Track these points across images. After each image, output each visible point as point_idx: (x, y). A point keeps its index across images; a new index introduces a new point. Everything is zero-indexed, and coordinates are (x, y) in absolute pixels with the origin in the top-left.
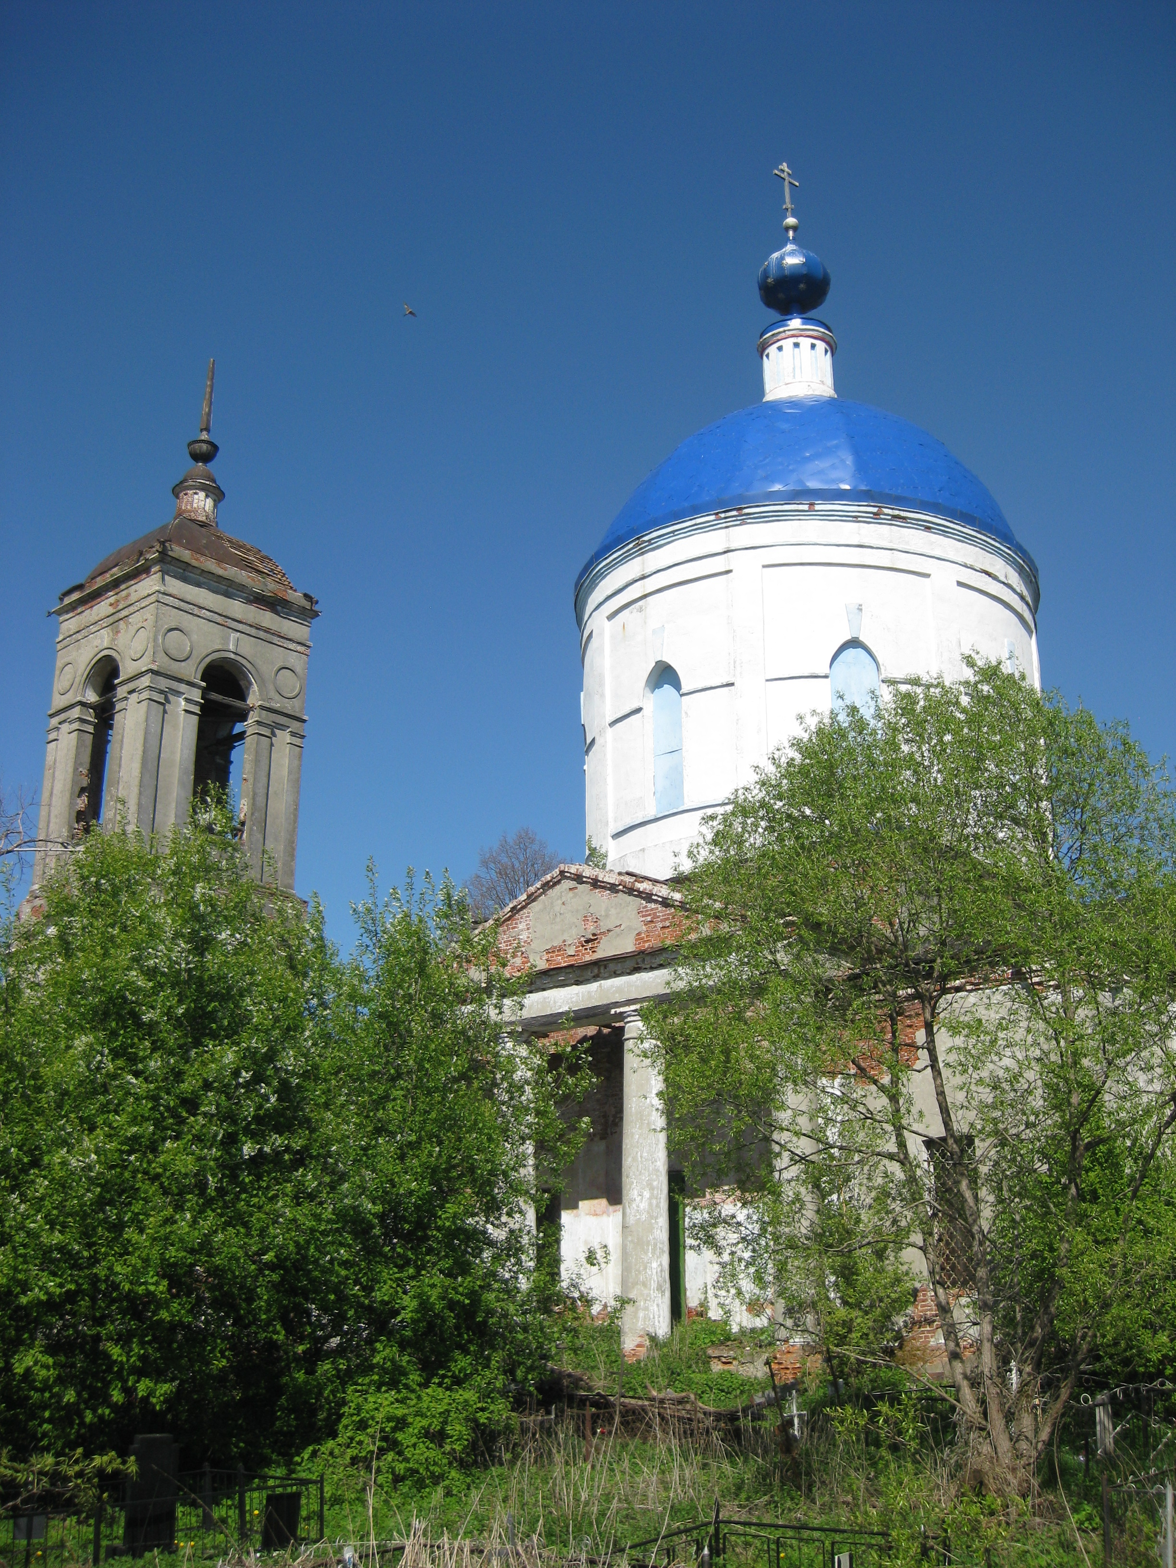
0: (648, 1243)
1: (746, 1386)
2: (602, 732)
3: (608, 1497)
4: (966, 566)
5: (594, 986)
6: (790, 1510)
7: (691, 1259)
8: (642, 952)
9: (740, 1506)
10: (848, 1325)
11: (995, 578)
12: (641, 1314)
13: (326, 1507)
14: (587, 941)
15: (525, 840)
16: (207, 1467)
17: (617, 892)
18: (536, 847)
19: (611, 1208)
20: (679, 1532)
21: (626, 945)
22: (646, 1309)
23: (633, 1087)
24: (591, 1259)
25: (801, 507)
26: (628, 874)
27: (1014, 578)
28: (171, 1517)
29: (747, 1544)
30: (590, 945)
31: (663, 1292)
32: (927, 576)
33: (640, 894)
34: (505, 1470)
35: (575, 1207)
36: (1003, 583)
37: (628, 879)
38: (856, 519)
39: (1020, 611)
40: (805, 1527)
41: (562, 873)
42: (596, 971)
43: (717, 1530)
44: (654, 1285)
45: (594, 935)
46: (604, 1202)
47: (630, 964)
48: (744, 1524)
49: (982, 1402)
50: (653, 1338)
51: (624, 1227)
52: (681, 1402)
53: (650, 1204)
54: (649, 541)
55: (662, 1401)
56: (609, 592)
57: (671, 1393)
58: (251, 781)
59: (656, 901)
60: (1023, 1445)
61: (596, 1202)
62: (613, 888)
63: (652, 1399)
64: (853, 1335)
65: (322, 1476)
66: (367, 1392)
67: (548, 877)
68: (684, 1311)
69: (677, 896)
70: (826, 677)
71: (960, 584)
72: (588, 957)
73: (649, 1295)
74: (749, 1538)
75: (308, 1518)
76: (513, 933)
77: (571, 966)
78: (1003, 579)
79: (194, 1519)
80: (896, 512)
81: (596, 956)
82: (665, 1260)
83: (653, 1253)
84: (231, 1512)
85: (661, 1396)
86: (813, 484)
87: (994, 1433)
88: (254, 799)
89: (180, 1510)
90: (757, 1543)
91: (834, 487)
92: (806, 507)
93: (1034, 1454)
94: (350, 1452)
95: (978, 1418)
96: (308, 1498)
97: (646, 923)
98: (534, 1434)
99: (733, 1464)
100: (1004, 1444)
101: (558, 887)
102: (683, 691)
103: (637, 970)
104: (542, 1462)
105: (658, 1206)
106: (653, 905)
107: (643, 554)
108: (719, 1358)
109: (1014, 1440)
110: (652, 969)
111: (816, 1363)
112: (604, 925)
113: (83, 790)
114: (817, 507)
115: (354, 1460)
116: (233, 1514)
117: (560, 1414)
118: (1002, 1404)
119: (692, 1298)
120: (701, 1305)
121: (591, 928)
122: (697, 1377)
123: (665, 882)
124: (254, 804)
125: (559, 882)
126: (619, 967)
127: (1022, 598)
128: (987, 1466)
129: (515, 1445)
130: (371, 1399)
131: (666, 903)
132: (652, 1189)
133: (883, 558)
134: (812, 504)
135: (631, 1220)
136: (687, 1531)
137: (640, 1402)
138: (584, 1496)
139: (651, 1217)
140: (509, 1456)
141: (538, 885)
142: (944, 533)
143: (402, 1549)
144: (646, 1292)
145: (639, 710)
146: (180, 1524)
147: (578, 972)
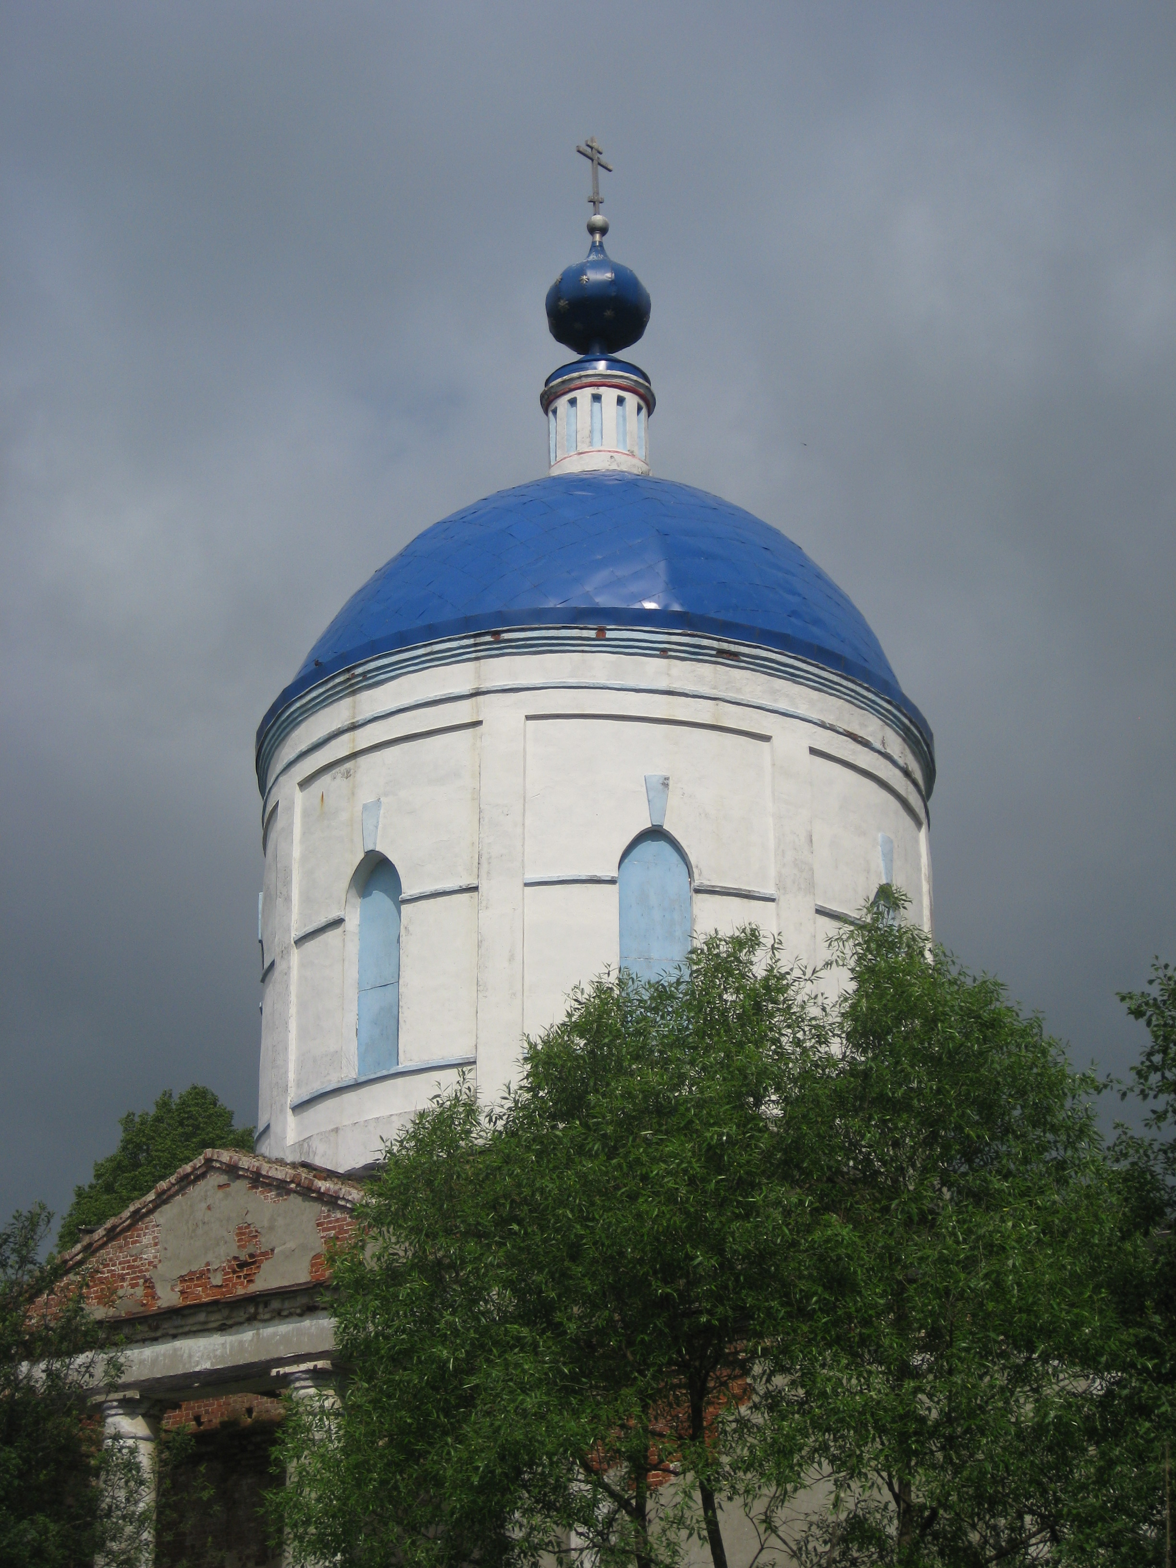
2: (285, 953)
4: (823, 725)
5: (248, 1336)
8: (320, 1284)
11: (866, 744)
14: (241, 1266)
17: (289, 1192)
21: (297, 1272)
25: (585, 633)
26: (305, 1166)
27: (896, 746)
30: (245, 1271)
32: (766, 738)
33: (323, 1198)
36: (879, 752)
37: (304, 1174)
38: (664, 653)
39: (902, 791)
41: (209, 1161)
42: (252, 1310)
45: (251, 1256)
47: (303, 1300)
54: (364, 674)
56: (303, 747)
59: (343, 1209)
62: (281, 1187)
67: (188, 1168)
70: (612, 881)
71: (813, 751)
72: (241, 1290)
76: (134, 1249)
77: (216, 1302)
78: (878, 745)
80: (725, 646)
81: (253, 1288)
86: (604, 601)
91: (637, 606)
92: (592, 634)
97: (329, 1241)
101: (202, 1183)
102: (403, 896)
103: (310, 1310)
106: (338, 1214)
107: (354, 693)
112: (266, 1242)
114: (609, 635)
121: (247, 1247)
125: (203, 1175)
127: (907, 773)
131: (356, 1211)
133: (703, 712)
134: (601, 631)
141: (173, 1179)
142: (793, 678)
145: (339, 922)
147: (226, 1312)
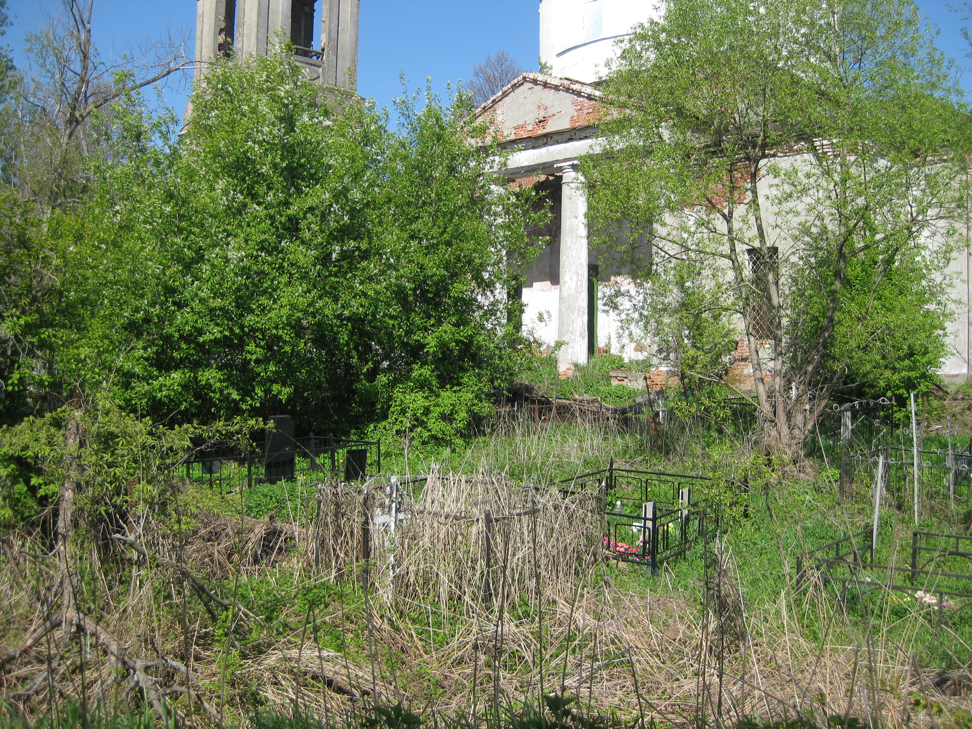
0: (575, 308)
1: (632, 394)
3: (547, 455)
5: (543, 150)
6: (655, 465)
7: (601, 318)
8: (574, 129)
9: (626, 462)
10: (695, 359)
12: (570, 350)
13: (381, 459)
14: (540, 122)
15: (501, 59)
16: (312, 435)
17: (559, 90)
18: (508, 63)
19: (553, 287)
20: (589, 475)
21: (564, 124)
22: (573, 347)
23: (568, 213)
24: (541, 318)
26: (566, 79)
28: (292, 462)
29: (629, 483)
30: (541, 124)
31: (584, 337)
33: (574, 92)
34: (487, 439)
35: (531, 286)
37: (566, 82)
40: (664, 474)
41: (524, 78)
42: (545, 140)
43: (611, 474)
44: (578, 333)
45: (544, 118)
46: (548, 283)
47: (567, 136)
48: (627, 471)
49: (774, 407)
50: (576, 365)
51: (561, 298)
52: (593, 401)
53: (577, 285)
55: (581, 401)
57: (587, 397)
58: (327, 22)
59: (583, 97)
60: (796, 432)
61: (543, 283)
62: (556, 88)
63: (575, 400)
64: (698, 366)
65: (379, 440)
66: (405, 393)
67: (515, 81)
68: (596, 349)
69: (597, 93)
72: (540, 132)
73: (575, 339)
74: (630, 480)
75: (371, 464)
76: (493, 116)
77: (530, 137)
79: (305, 465)
81: (545, 131)
82: (585, 318)
83: (578, 314)
84: (326, 461)
85: (581, 398)
87: (778, 424)
88: (329, 34)
89: (297, 459)
90: (635, 482)
93: (803, 437)
94: (396, 428)
95: (770, 415)
96: (371, 453)
97: (577, 111)
98: (504, 419)
99: (623, 438)
100: (785, 430)
101: (521, 87)
103: (571, 140)
104: (509, 435)
105: (581, 285)
106: (581, 99)
108: (616, 377)
109: (791, 428)
110: (580, 139)
111: (675, 382)
112: (550, 112)
113: (221, 31)
115: (398, 432)
116: (328, 462)
117: (520, 406)
118: (785, 408)
119: (601, 342)
120: (607, 346)
121: (542, 114)
122: (602, 388)
123: (590, 85)
124: (329, 37)
125: (522, 84)
126: (559, 138)
128: (773, 443)
129: (493, 425)
130: (408, 397)
131: (590, 98)
132: (578, 275)
135: (565, 294)
136: (593, 474)
137: (568, 402)
138: (533, 454)
139: (577, 292)
140: (489, 430)
141: (509, 86)
143: (426, 479)
144: (573, 337)
146: (298, 467)
147: (534, 141)
